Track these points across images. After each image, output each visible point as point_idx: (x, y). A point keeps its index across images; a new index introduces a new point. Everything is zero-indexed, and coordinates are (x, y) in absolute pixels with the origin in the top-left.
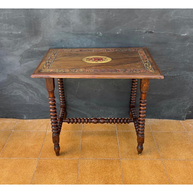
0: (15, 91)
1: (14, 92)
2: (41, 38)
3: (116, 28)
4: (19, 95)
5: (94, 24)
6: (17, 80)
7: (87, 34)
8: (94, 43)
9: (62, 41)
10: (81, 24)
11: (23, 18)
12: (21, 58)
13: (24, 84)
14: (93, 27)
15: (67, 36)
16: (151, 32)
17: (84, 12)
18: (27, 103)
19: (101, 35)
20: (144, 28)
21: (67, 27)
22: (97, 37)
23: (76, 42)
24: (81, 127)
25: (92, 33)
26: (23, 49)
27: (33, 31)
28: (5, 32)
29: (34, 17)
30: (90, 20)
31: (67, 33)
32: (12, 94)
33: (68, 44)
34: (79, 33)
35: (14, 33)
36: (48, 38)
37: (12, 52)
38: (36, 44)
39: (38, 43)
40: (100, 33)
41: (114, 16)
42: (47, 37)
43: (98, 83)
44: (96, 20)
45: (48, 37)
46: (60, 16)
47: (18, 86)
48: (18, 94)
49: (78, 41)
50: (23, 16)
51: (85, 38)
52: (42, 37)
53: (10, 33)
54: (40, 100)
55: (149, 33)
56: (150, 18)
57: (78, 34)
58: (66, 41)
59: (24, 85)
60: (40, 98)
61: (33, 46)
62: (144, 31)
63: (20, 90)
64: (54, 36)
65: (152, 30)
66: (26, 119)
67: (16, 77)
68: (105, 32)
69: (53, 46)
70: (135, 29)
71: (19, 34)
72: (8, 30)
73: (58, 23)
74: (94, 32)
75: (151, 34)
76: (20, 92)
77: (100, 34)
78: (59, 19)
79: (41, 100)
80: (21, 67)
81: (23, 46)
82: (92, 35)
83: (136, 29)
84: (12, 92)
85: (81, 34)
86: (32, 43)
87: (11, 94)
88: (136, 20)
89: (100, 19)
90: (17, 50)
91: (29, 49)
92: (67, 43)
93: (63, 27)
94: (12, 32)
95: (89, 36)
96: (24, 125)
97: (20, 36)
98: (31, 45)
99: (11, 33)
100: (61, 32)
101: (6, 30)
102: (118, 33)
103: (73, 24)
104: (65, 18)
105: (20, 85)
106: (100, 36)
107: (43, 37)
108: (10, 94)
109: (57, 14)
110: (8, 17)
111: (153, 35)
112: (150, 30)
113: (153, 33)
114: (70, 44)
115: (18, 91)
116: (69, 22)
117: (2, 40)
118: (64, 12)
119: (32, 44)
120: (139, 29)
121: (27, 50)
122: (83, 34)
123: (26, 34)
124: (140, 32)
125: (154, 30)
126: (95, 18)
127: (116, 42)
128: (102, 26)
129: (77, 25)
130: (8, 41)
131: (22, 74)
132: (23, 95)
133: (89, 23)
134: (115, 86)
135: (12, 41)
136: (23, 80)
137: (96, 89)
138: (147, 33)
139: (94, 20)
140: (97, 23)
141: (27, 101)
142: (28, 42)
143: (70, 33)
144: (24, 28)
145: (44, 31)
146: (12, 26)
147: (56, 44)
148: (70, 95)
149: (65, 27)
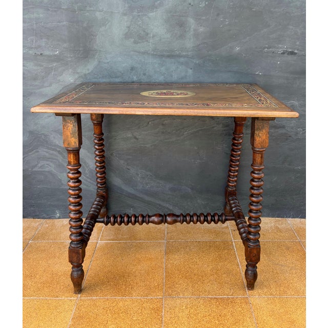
0: (42, 163)
1: (39, 165)
2: (96, 63)
3: (229, 45)
4: (49, 172)
5: (192, 37)
6: (47, 142)
8: (190, 71)
9: (132, 69)
10: (168, 38)
11: (64, 26)
13: (58, 149)
14: (190, 43)
15: (143, 60)
16: (292, 53)
17: (173, 16)
18: (63, 187)
20: (280, 46)
21: (143, 42)
22: (196, 61)
23: (158, 70)
24: (164, 234)
25: (187, 53)
26: (60, 83)
27: (81, 49)
28: (31, 52)
29: (85, 25)
30: (185, 31)
31: (144, 53)
32: (36, 169)
33: (144, 74)
34: (165, 53)
35: (47, 53)
36: (108, 63)
37: (41, 90)
38: (85, 75)
39: (90, 71)
41: (227, 23)
42: (106, 61)
43: (196, 148)
44: (194, 30)
45: (108, 61)
47: (47, 155)
48: (47, 169)
49: (162, 68)
50: (65, 23)
51: (175, 63)
52: (96, 60)
53: (39, 54)
54: (87, 181)
55: (288, 54)
56: (291, 27)
57: (162, 56)
58: (140, 68)
59: (59, 152)
60: (88, 177)
61: (80, 77)
62: (281, 51)
63: (51, 162)
64: (120, 59)
65: (295, 49)
66: (59, 218)
67: (45, 136)
68: (210, 52)
69: (116, 77)
70: (265, 48)
71: (55, 55)
72: (35, 48)
73: (127, 36)
74: (190, 51)
75: (293, 56)
76: (52, 164)
78: (129, 27)
79: (89, 180)
81: (60, 78)
82: (187, 58)
84: (35, 166)
85: (169, 56)
86: (78, 71)
87: (34, 170)
88: (265, 30)
89: (201, 29)
90: (50, 85)
91: (71, 84)
92: (142, 73)
93: (135, 42)
94: (42, 52)
95: (182, 60)
96: (54, 231)
97: (58, 59)
98: (77, 76)
99: (41, 54)
100: (132, 53)
101: (32, 48)
103: (154, 36)
104: (141, 25)
105: (51, 152)
107: (99, 62)
108: (32, 169)
109: (126, 19)
110: (36, 24)
111: (296, 58)
112: (290, 48)
113: (295, 54)
114: (147, 74)
115: (48, 163)
116: (147, 34)
118: (139, 16)
119: (78, 73)
120: (270, 48)
121: (68, 86)
122: (171, 56)
123: (69, 55)
124: (273, 52)
125: (298, 50)
126: (193, 27)
127: (230, 71)
128: (205, 41)
129: (160, 40)
130: (35, 68)
131: (55, 131)
132: (55, 171)
133: (182, 36)
134: (227, 154)
135: (42, 68)
136: (57, 143)
137: (193, 160)
138: (286, 55)
139: (192, 30)
140: (196, 35)
141: (63, 182)
142: (70, 70)
143: (149, 54)
144: (65, 45)
145: (101, 49)
146: (44, 40)
147: (123, 74)
148: (144, 171)
149: (140, 43)
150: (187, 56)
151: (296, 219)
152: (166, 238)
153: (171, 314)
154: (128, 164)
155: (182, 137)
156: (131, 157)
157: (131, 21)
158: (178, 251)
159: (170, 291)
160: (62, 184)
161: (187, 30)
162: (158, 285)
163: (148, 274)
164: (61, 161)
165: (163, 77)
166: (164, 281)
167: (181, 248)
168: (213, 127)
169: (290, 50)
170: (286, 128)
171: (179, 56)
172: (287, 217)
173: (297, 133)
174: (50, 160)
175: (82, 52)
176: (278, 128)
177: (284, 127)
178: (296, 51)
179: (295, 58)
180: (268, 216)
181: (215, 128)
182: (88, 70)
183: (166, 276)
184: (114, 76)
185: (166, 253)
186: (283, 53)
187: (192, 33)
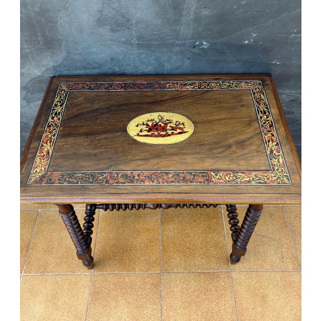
2: (64, 54)
3: (244, 30)
5: (191, 22)
7: (173, 45)
8: (187, 62)
9: (112, 59)
10: (157, 25)
12: (27, 93)
14: (186, 29)
15: (125, 50)
19: (206, 47)
21: (123, 30)
22: (196, 50)
23: (146, 60)
25: (184, 42)
26: (25, 76)
27: (39, 39)
29: (37, 9)
30: (182, 15)
31: (125, 43)
33: (128, 65)
34: (154, 42)
36: (80, 54)
38: (54, 67)
39: (58, 64)
40: (205, 43)
42: (77, 52)
44: (195, 13)
46: (103, 4)
49: (150, 59)
51: (167, 52)
52: (64, 51)
58: (123, 59)
61: (47, 69)
64: (94, 50)
68: (215, 41)
69: (93, 68)
73: (100, 22)
74: (189, 40)
77: (203, 44)
78: (101, 11)
80: (30, 108)
83: (294, 33)
85: (158, 46)
86: (44, 64)
89: (205, 12)
91: (39, 77)
92: (125, 63)
93: (113, 30)
95: (176, 49)
98: (44, 69)
100: (109, 42)
102: (247, 42)
103: (137, 23)
104: (117, 9)
106: (203, 49)
107: (68, 53)
114: (132, 64)
116: (129, 20)
119: (43, 66)
121: (35, 78)
127: (239, 61)
128: (210, 27)
129: (147, 27)
133: (177, 22)
139: (192, 13)
140: (197, 20)
142: (34, 63)
143: (132, 44)
145: (68, 39)
147: (100, 65)
149: (119, 31)
150: (184, 45)
161: (184, 14)
165: (152, 67)
170: (295, 114)
175: (42, 42)
182: (56, 62)
187: (192, 16)
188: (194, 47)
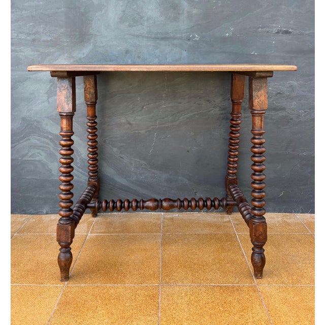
0: (33, 151)
1: (30, 154)
2: (91, 47)
3: (223, 25)
4: (39, 161)
5: (185, 19)
6: (39, 128)
8: (185, 53)
9: (127, 52)
10: (162, 21)
11: (62, 12)
12: (51, 86)
13: (50, 137)
14: (183, 25)
15: (138, 43)
16: (287, 32)
18: (53, 178)
19: (198, 39)
20: (274, 25)
21: (138, 25)
22: (190, 43)
23: (153, 52)
24: (160, 227)
25: (181, 35)
28: (28, 38)
29: (82, 10)
30: (179, 14)
31: (138, 36)
32: (26, 158)
33: (139, 57)
34: (159, 36)
36: (103, 46)
38: (80, 59)
39: (85, 55)
41: (220, 4)
42: (102, 45)
43: (192, 134)
44: (188, 12)
45: (104, 44)
46: (126, 6)
47: (38, 142)
48: (37, 159)
49: (156, 51)
50: (63, 9)
51: (169, 45)
52: (92, 45)
55: (282, 33)
56: (284, 7)
58: (135, 51)
59: (51, 139)
60: (79, 167)
61: (75, 61)
62: (275, 30)
63: (43, 150)
64: (115, 43)
65: (289, 28)
67: (38, 122)
68: (204, 34)
70: (259, 28)
73: (122, 20)
74: (184, 33)
75: (288, 35)
76: (43, 153)
77: (195, 37)
78: (124, 11)
79: (80, 170)
80: (49, 103)
82: (181, 39)
84: (25, 156)
85: (163, 39)
86: (74, 56)
87: (24, 159)
88: (258, 10)
89: (195, 11)
92: (136, 56)
93: (130, 26)
95: (176, 42)
96: (41, 225)
98: (72, 61)
100: (127, 36)
101: (30, 34)
102: (227, 35)
103: (148, 20)
104: (136, 9)
105: (43, 139)
106: (195, 40)
107: (95, 46)
108: (22, 158)
109: (121, 4)
110: (36, 11)
112: (285, 28)
113: (290, 33)
114: (142, 57)
115: (39, 151)
116: (142, 18)
117: (21, 51)
119: (73, 57)
120: (264, 28)
122: (165, 38)
123: (65, 40)
124: (268, 32)
125: (292, 29)
126: (186, 9)
127: (225, 52)
128: (199, 23)
129: (154, 23)
130: (32, 53)
131: (48, 118)
132: (45, 161)
133: (176, 19)
134: (225, 139)
135: (39, 53)
136: (49, 130)
137: (190, 147)
138: (280, 34)
139: (185, 12)
140: (190, 17)
141: (53, 172)
142: (66, 55)
143: (143, 37)
144: (62, 30)
145: (97, 34)
146: (42, 26)
148: (138, 160)
149: (135, 26)
150: (181, 38)
151: (306, 214)
152: (162, 231)
153: (169, 300)
154: (121, 153)
155: (178, 122)
156: (124, 144)
157: (127, 5)
158: (176, 243)
159: (167, 279)
160: (52, 175)
161: (180, 12)
162: (154, 274)
163: (143, 263)
164: (52, 149)
165: (157, 59)
166: (161, 270)
167: (179, 240)
168: (210, 111)
169: (284, 30)
170: (287, 110)
171: (174, 38)
172: (295, 212)
173: (299, 115)
174: (41, 148)
175: (78, 36)
176: (279, 110)
177: (284, 109)
178: (290, 30)
179: (290, 37)
180: (274, 211)
181: (212, 112)
182: (84, 54)
183: (162, 265)
184: (109, 60)
185: (163, 244)
186: (278, 33)
187: (186, 15)
188: (189, 40)
